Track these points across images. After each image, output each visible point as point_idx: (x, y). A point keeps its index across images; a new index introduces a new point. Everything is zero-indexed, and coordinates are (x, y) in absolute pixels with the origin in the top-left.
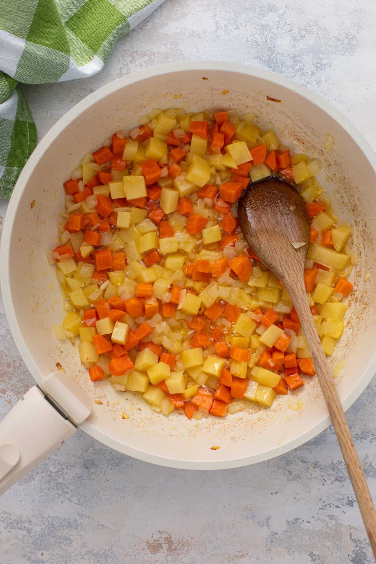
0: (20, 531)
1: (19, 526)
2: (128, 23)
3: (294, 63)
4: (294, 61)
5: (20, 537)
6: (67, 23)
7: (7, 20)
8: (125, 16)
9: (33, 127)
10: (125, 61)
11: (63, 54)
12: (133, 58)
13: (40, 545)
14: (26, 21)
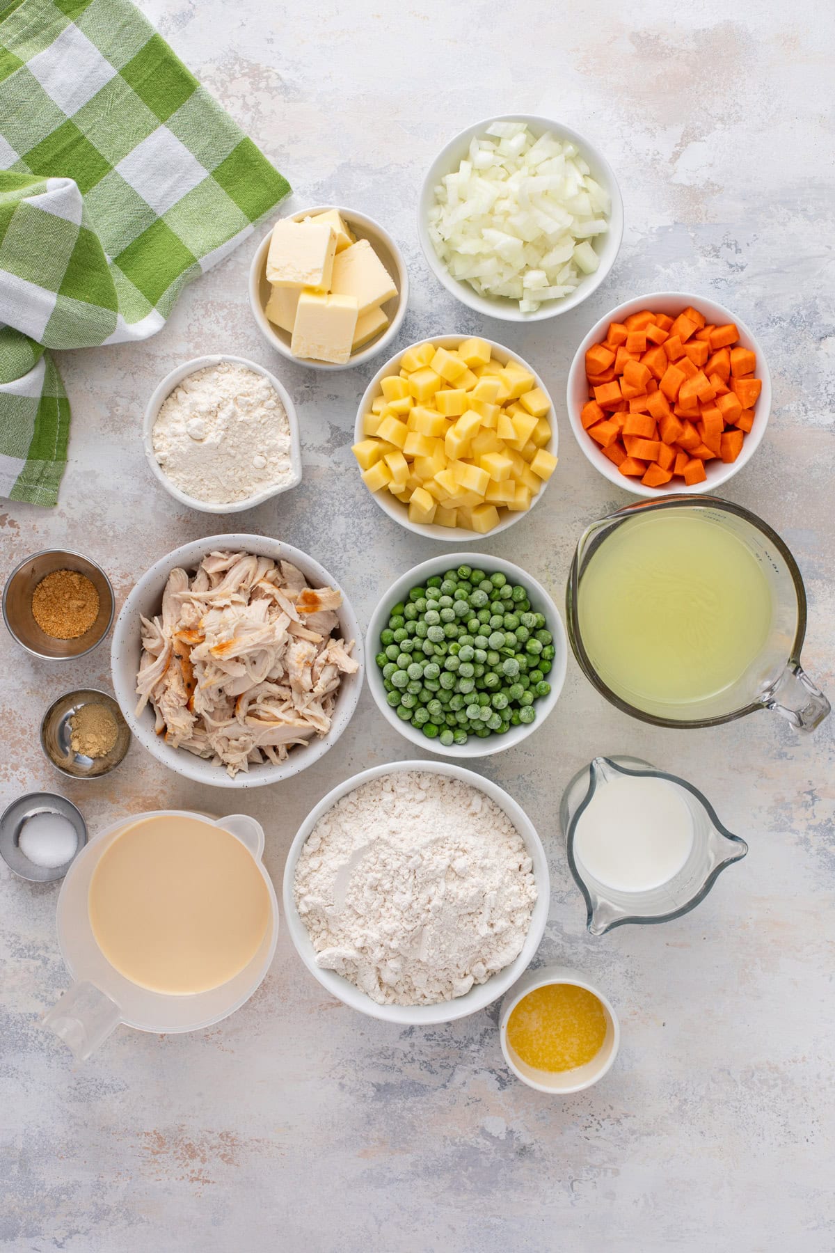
0: (32, 962)
1: (31, 953)
2: (199, 265)
3: (429, 325)
4: (430, 323)
5: (32, 969)
6: (116, 260)
7: (32, 267)
8: (195, 256)
9: (65, 403)
10: (195, 315)
11: (108, 311)
12: (207, 311)
13: (60, 981)
14: (58, 269)
